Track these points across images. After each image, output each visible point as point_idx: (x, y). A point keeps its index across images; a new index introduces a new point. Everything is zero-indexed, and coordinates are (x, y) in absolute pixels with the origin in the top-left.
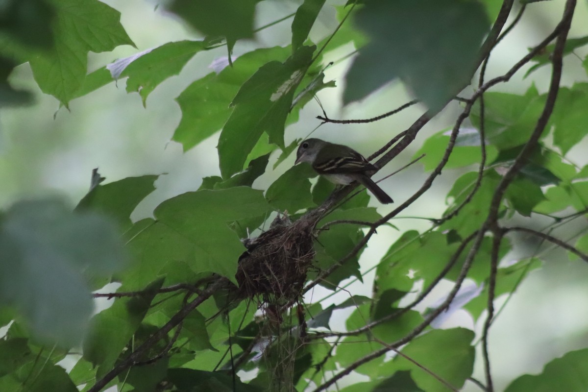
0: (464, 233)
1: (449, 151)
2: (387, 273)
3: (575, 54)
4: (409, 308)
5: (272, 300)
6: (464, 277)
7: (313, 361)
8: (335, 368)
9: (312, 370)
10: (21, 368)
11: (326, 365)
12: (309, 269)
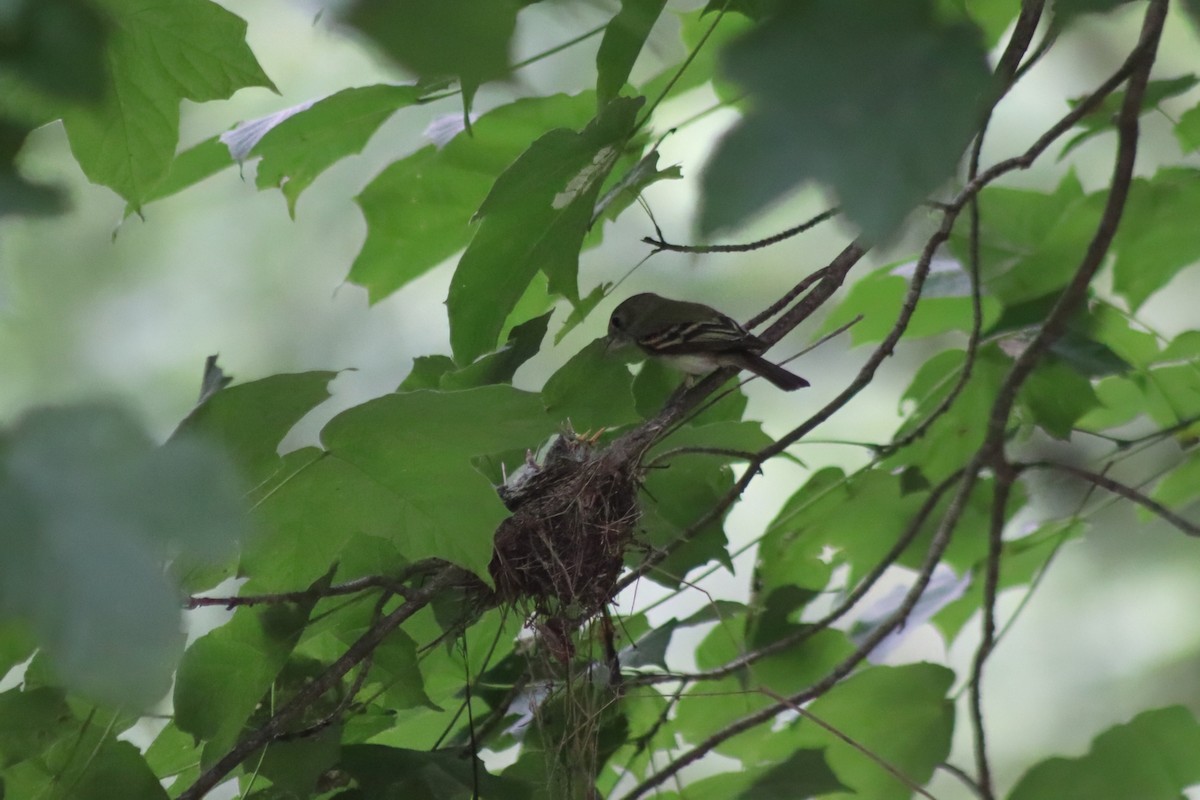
0: (936, 473)
1: (909, 310)
2: (780, 554)
3: (1162, 112)
4: (825, 623)
5: (554, 608)
6: (935, 561)
7: (631, 731)
8: (674, 745)
9: (629, 749)
10: (53, 746)
11: (657, 739)
12: (628, 546)
